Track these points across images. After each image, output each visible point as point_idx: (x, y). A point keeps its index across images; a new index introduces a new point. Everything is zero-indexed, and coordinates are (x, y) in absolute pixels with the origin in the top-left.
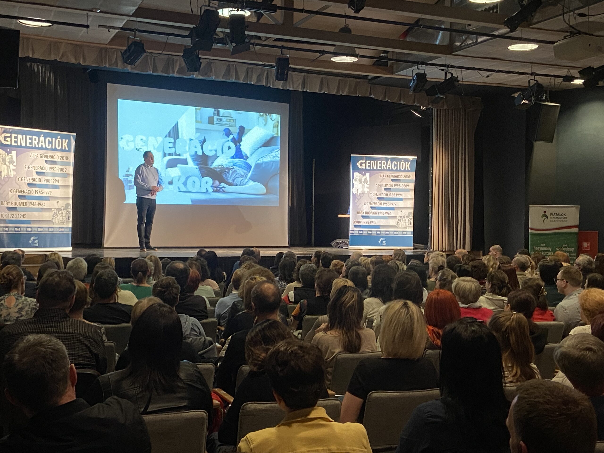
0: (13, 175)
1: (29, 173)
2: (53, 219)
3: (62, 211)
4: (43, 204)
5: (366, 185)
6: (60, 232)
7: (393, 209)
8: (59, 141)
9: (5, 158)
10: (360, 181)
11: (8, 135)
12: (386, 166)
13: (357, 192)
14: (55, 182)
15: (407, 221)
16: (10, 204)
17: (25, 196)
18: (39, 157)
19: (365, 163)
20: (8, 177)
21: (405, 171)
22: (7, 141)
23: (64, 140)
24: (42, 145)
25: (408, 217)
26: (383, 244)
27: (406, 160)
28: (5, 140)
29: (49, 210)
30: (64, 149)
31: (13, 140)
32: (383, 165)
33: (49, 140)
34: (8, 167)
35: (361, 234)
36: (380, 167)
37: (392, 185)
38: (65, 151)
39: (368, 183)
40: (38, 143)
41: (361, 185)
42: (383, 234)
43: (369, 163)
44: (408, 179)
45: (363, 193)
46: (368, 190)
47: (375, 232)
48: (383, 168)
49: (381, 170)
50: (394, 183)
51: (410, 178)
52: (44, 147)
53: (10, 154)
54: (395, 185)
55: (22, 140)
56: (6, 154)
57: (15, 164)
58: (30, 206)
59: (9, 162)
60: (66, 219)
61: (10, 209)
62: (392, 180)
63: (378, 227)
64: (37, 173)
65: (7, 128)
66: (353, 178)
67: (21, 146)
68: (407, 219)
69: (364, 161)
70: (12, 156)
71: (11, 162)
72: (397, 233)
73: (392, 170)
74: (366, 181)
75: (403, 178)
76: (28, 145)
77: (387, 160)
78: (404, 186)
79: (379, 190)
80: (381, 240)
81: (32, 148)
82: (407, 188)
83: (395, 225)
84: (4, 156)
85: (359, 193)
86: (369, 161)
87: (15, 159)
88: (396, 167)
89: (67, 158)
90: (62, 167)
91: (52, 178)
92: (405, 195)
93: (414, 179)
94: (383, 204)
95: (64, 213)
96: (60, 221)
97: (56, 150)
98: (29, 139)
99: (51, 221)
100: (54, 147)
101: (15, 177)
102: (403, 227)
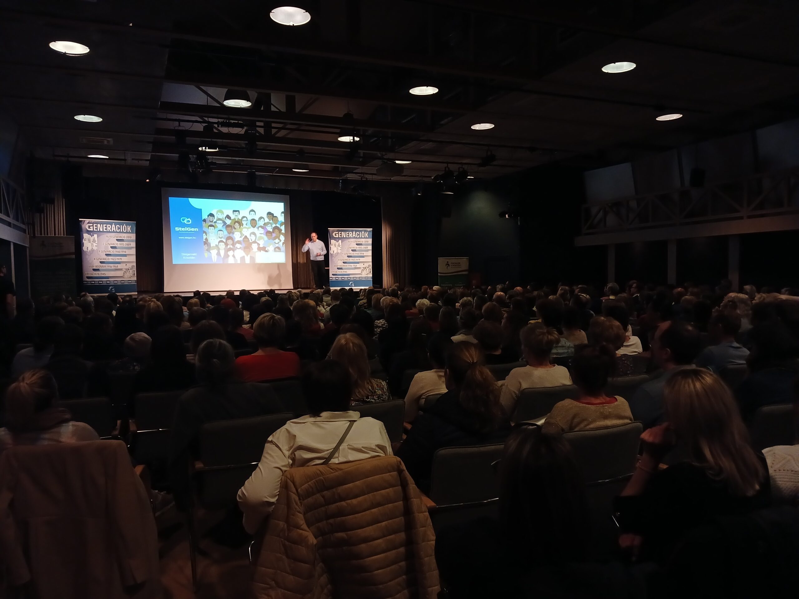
0: (95, 249)
1: (106, 247)
2: (123, 275)
3: (130, 270)
4: (117, 266)
5: (339, 248)
6: (128, 283)
7: (358, 263)
8: (125, 227)
9: (90, 239)
10: (335, 245)
11: (92, 225)
12: (352, 235)
13: (334, 253)
14: (123, 252)
15: (367, 270)
16: (95, 266)
17: (104, 262)
18: (112, 237)
19: (338, 233)
20: (93, 250)
21: (365, 238)
22: (91, 228)
23: (128, 226)
24: (114, 230)
25: (368, 268)
26: (352, 286)
27: (365, 231)
28: (89, 228)
29: (121, 269)
30: (128, 231)
31: (95, 227)
32: (350, 235)
33: (118, 226)
35: (337, 279)
36: (348, 236)
37: (357, 248)
38: (129, 233)
39: (341, 247)
40: (111, 229)
41: (336, 248)
42: (352, 279)
43: (340, 234)
44: (367, 243)
45: (338, 253)
46: (341, 251)
47: (347, 278)
48: (350, 237)
50: (358, 246)
51: (369, 243)
52: (115, 231)
53: (93, 237)
54: (359, 248)
55: (100, 227)
56: (90, 236)
57: (96, 242)
58: (108, 268)
59: (92, 241)
60: (133, 275)
61: (94, 270)
62: (357, 244)
63: (349, 275)
64: (111, 247)
65: (90, 221)
66: (330, 243)
67: (100, 231)
69: (337, 232)
71: (94, 241)
72: (361, 278)
74: (339, 246)
75: (364, 243)
76: (104, 230)
77: (352, 231)
78: (365, 248)
79: (348, 251)
81: (107, 232)
82: (367, 249)
83: (360, 273)
84: (89, 238)
85: (335, 253)
87: (96, 239)
89: (131, 237)
90: (128, 243)
91: (122, 250)
92: (365, 254)
93: (371, 243)
94: (351, 260)
95: (131, 271)
96: (128, 277)
97: (123, 232)
98: (105, 226)
99: (122, 276)
100: (121, 231)
101: (97, 250)
102: (365, 274)
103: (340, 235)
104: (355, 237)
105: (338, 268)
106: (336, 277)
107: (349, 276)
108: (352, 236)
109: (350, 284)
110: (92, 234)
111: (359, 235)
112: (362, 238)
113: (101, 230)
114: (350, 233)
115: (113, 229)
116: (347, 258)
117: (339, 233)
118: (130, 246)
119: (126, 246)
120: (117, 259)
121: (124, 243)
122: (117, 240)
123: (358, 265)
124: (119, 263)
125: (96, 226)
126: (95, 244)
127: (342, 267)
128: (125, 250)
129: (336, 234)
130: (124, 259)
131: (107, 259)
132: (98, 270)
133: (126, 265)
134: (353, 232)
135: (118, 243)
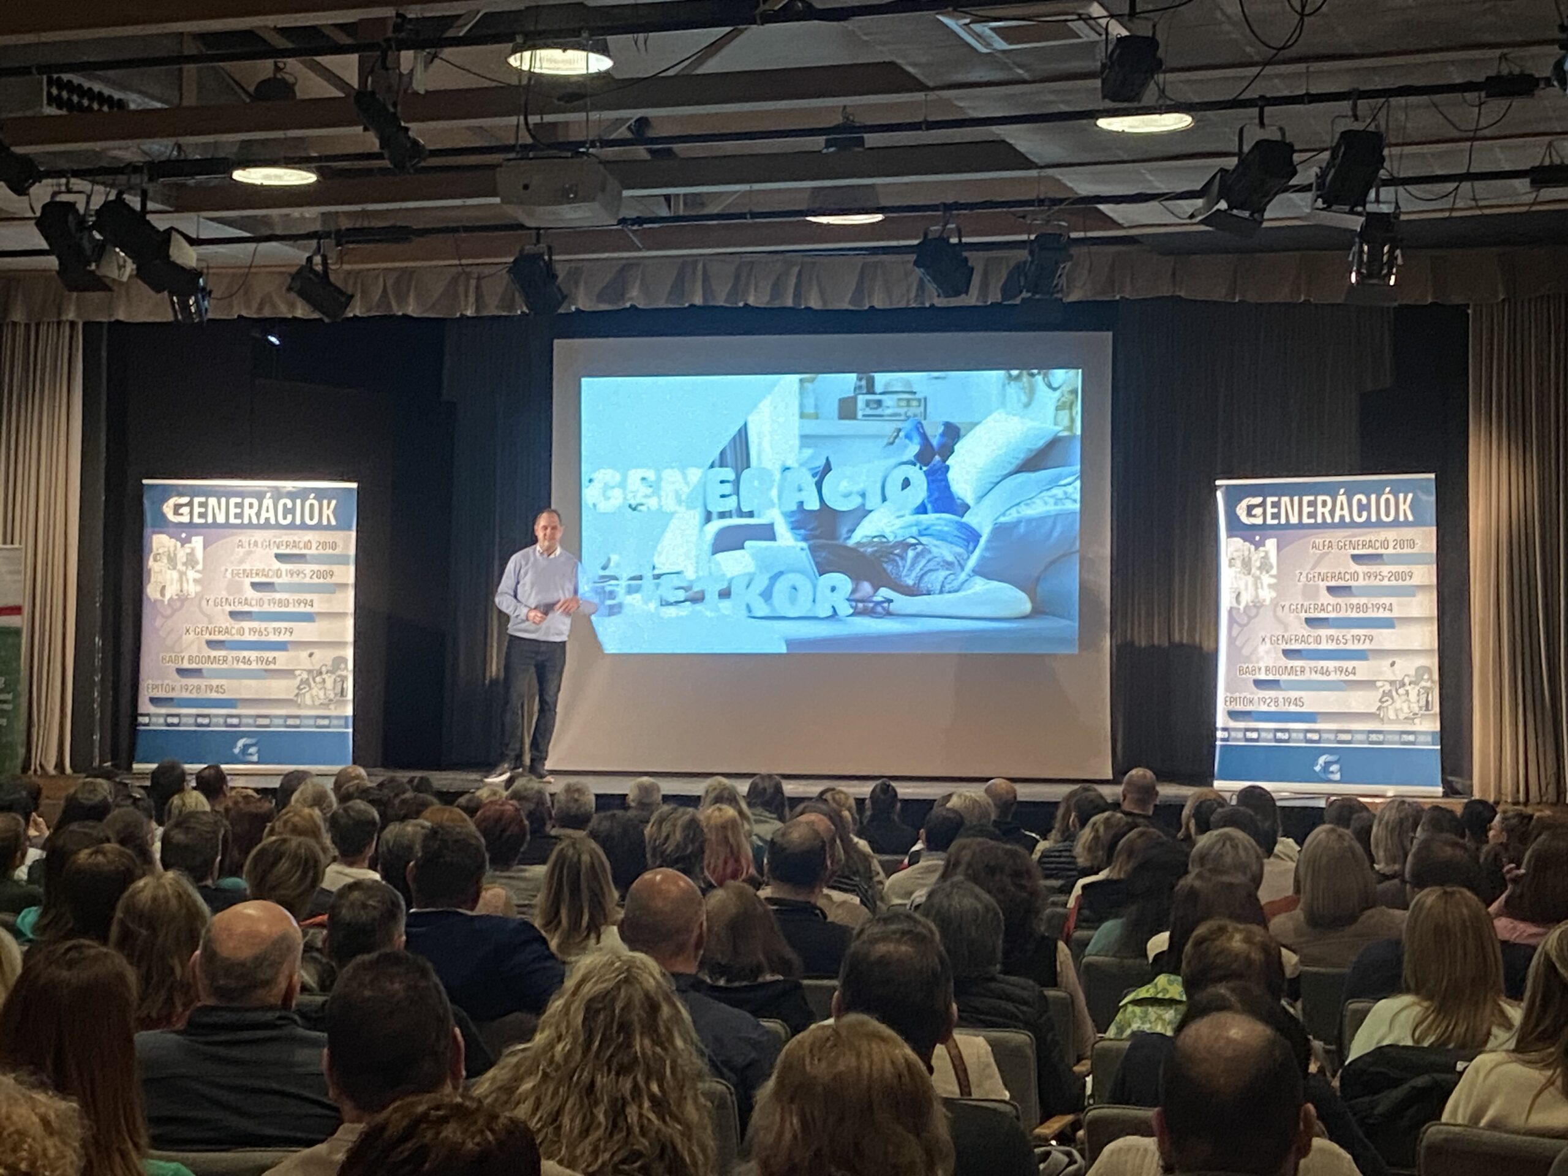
0: (193, 594)
1: (234, 587)
2: (297, 695)
3: (324, 676)
4: (270, 660)
5: (1266, 579)
6: (319, 727)
7: (1360, 655)
8: (311, 506)
9: (175, 555)
10: (1247, 564)
11: (187, 500)
12: (1332, 513)
13: (1239, 603)
14: (302, 605)
15: (1413, 697)
16: (187, 660)
17: (222, 642)
18: (261, 545)
19: (1263, 505)
20: (182, 598)
21: (1396, 524)
22: (180, 514)
23: (324, 503)
24: (268, 519)
25: (1418, 683)
26: (1331, 776)
27: (1399, 489)
28: (174, 511)
29: (289, 673)
30: (325, 522)
31: (197, 510)
32: (1320, 510)
33: (284, 504)
34: (182, 574)
35: (1253, 740)
36: (1311, 515)
37: (1355, 576)
38: (330, 527)
39: (1274, 572)
40: (258, 514)
41: (1250, 579)
42: (1328, 741)
43: (1274, 505)
44: (1407, 551)
45: (1257, 605)
46: (1274, 594)
47: (1301, 736)
48: (1319, 520)
49: (1315, 526)
50: (1361, 569)
51: (1417, 550)
52: (273, 521)
53: (187, 545)
54: (1368, 575)
55: (218, 510)
56: (179, 544)
57: (200, 567)
58: (235, 666)
60: (337, 695)
61: (184, 672)
62: (1356, 558)
63: (1311, 717)
64: (254, 585)
65: (181, 485)
67: (214, 524)
68: (1413, 691)
69: (1259, 500)
70: (193, 549)
71: (191, 561)
72: (1381, 737)
73: (1353, 525)
74: (1265, 566)
75: (1391, 551)
76: (233, 521)
77: (1333, 490)
78: (1397, 576)
79: (1309, 592)
80: (1322, 760)
81: (242, 525)
82: (1408, 582)
83: (1373, 710)
84: (172, 550)
85: (1243, 604)
86: (1276, 499)
87: (199, 554)
88: (1365, 514)
89: (334, 546)
90: (323, 568)
91: (296, 597)
92: (1400, 607)
93: (1435, 551)
94: (1325, 639)
95: (330, 681)
96: (317, 703)
97: (304, 527)
98: (237, 505)
99: (290, 701)
100: (298, 522)
101: (200, 596)
102: (1402, 716)
103: (1270, 511)
104: (1347, 519)
105: (1259, 684)
106: (1247, 730)
107: (1314, 721)
108: (1332, 516)
109: (1317, 768)
110: (184, 535)
111: (1367, 507)
112: (1380, 524)
113: (221, 519)
114: (1320, 498)
115: (264, 515)
116: (1305, 630)
117: (1270, 500)
118: (329, 580)
119: (316, 580)
120: (272, 631)
121: (308, 568)
122: (278, 557)
123: (1363, 670)
124: (282, 646)
125: (201, 505)
126: (192, 574)
127: (1277, 677)
128: (308, 597)
129: (1250, 508)
130: (304, 631)
131: (234, 631)
132: (197, 673)
133: (311, 655)
134: (1338, 494)
135: (285, 567)
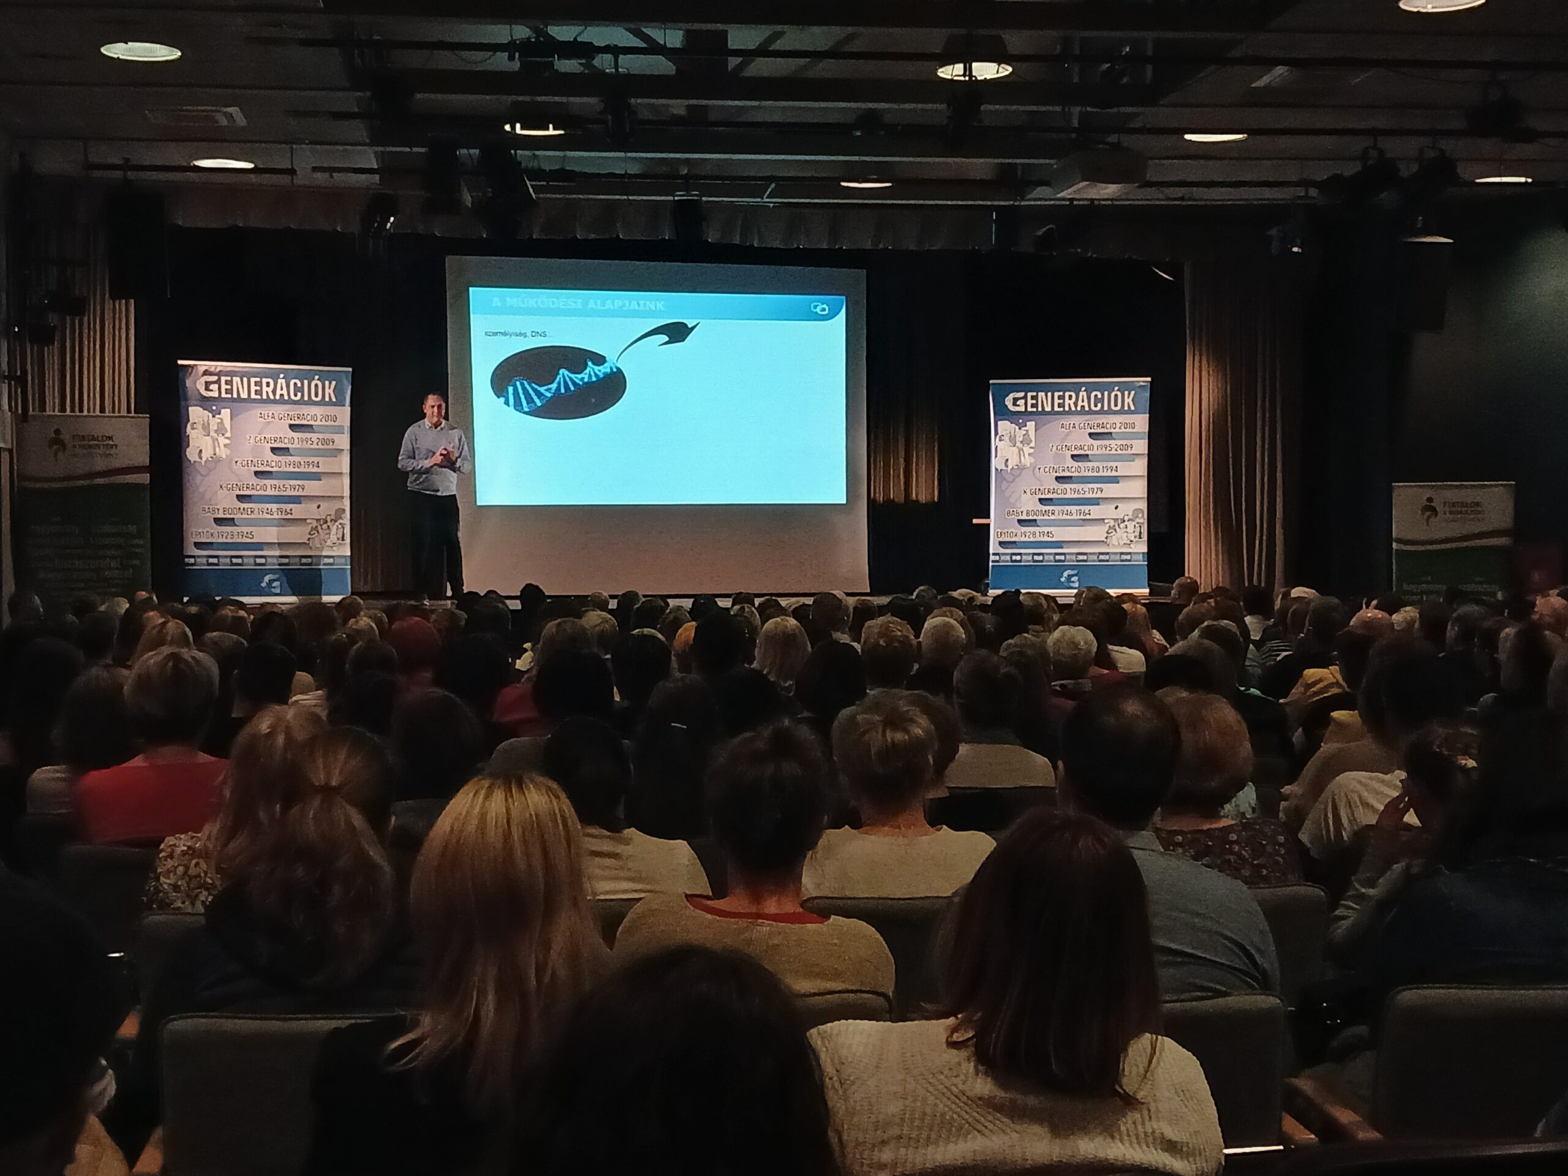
1: (257, 451)
2: (309, 539)
3: (329, 523)
4: (287, 510)
6: (329, 564)
7: (1095, 502)
8: (316, 385)
11: (216, 378)
14: (311, 466)
15: (1131, 529)
16: (221, 511)
17: (249, 496)
18: (276, 418)
19: (1025, 397)
21: (1122, 412)
22: (212, 390)
23: (327, 383)
24: (282, 396)
25: (1133, 520)
26: (1072, 585)
27: (1123, 388)
28: (207, 389)
29: (302, 521)
30: (327, 399)
31: (224, 387)
32: (1067, 401)
33: (295, 384)
35: (1016, 561)
36: (1061, 405)
37: (1091, 447)
38: (331, 403)
40: (274, 391)
42: (1071, 560)
43: (1033, 398)
44: (1128, 430)
47: (1052, 557)
48: (1067, 409)
49: (1064, 413)
50: (1095, 443)
51: (1136, 430)
52: (286, 398)
54: (1100, 447)
55: (241, 387)
58: (261, 516)
60: (339, 539)
61: (219, 521)
62: (1091, 435)
63: (1059, 544)
64: (273, 450)
65: (211, 366)
66: (996, 433)
67: (239, 399)
68: (1131, 525)
69: (1022, 394)
72: (1107, 557)
75: (1118, 430)
76: (253, 395)
77: (1077, 389)
78: (1122, 447)
79: (1059, 458)
80: (1066, 573)
81: (262, 401)
82: (1130, 452)
83: (1104, 539)
86: (1034, 393)
88: (1099, 405)
89: (335, 419)
90: (325, 436)
91: (306, 460)
92: (1124, 469)
93: (1147, 430)
94: (1069, 491)
97: (311, 403)
98: (256, 384)
99: (305, 543)
100: (306, 398)
101: (229, 459)
102: (1122, 543)
103: (1030, 402)
104: (1087, 408)
105: (1021, 522)
106: (1013, 554)
107: (1062, 547)
108: (1076, 406)
109: (1063, 579)
110: (214, 408)
111: (1101, 400)
112: (1110, 412)
113: (244, 395)
114: (1067, 394)
115: (279, 392)
116: (1056, 485)
117: (1030, 394)
118: (331, 446)
119: (320, 446)
120: (290, 488)
121: (314, 436)
122: (292, 427)
123: (1095, 512)
125: (227, 383)
127: (1035, 517)
128: (314, 459)
129: (1015, 400)
130: (312, 488)
131: (258, 487)
132: (230, 521)
133: (319, 507)
134: (1080, 390)
135: (296, 435)
